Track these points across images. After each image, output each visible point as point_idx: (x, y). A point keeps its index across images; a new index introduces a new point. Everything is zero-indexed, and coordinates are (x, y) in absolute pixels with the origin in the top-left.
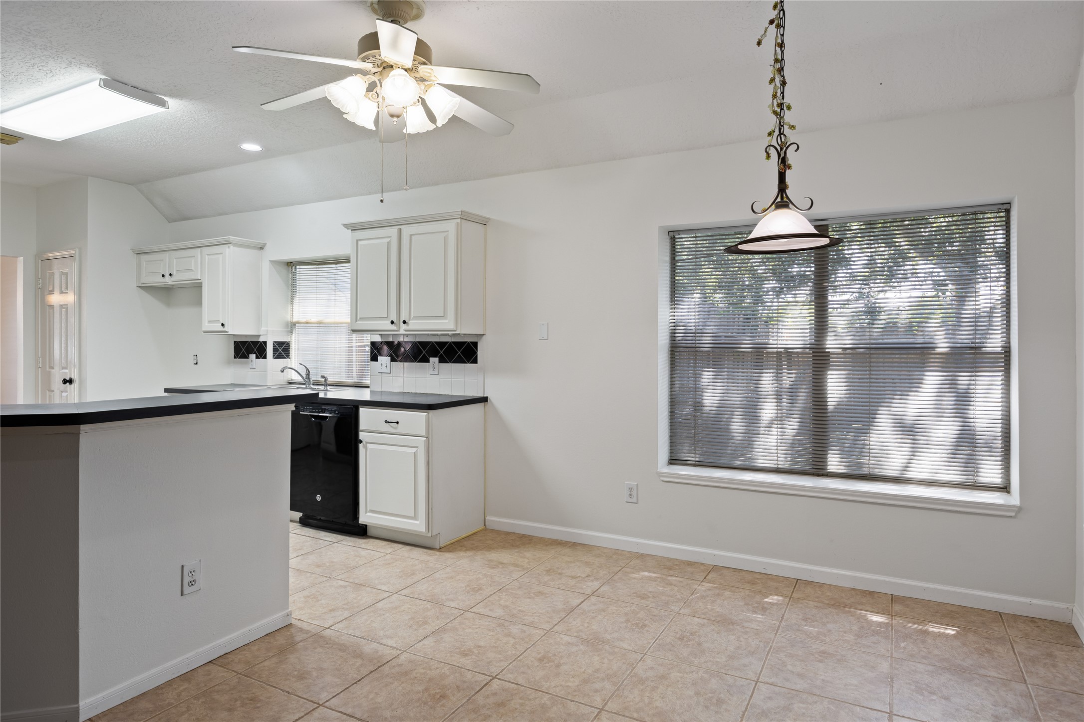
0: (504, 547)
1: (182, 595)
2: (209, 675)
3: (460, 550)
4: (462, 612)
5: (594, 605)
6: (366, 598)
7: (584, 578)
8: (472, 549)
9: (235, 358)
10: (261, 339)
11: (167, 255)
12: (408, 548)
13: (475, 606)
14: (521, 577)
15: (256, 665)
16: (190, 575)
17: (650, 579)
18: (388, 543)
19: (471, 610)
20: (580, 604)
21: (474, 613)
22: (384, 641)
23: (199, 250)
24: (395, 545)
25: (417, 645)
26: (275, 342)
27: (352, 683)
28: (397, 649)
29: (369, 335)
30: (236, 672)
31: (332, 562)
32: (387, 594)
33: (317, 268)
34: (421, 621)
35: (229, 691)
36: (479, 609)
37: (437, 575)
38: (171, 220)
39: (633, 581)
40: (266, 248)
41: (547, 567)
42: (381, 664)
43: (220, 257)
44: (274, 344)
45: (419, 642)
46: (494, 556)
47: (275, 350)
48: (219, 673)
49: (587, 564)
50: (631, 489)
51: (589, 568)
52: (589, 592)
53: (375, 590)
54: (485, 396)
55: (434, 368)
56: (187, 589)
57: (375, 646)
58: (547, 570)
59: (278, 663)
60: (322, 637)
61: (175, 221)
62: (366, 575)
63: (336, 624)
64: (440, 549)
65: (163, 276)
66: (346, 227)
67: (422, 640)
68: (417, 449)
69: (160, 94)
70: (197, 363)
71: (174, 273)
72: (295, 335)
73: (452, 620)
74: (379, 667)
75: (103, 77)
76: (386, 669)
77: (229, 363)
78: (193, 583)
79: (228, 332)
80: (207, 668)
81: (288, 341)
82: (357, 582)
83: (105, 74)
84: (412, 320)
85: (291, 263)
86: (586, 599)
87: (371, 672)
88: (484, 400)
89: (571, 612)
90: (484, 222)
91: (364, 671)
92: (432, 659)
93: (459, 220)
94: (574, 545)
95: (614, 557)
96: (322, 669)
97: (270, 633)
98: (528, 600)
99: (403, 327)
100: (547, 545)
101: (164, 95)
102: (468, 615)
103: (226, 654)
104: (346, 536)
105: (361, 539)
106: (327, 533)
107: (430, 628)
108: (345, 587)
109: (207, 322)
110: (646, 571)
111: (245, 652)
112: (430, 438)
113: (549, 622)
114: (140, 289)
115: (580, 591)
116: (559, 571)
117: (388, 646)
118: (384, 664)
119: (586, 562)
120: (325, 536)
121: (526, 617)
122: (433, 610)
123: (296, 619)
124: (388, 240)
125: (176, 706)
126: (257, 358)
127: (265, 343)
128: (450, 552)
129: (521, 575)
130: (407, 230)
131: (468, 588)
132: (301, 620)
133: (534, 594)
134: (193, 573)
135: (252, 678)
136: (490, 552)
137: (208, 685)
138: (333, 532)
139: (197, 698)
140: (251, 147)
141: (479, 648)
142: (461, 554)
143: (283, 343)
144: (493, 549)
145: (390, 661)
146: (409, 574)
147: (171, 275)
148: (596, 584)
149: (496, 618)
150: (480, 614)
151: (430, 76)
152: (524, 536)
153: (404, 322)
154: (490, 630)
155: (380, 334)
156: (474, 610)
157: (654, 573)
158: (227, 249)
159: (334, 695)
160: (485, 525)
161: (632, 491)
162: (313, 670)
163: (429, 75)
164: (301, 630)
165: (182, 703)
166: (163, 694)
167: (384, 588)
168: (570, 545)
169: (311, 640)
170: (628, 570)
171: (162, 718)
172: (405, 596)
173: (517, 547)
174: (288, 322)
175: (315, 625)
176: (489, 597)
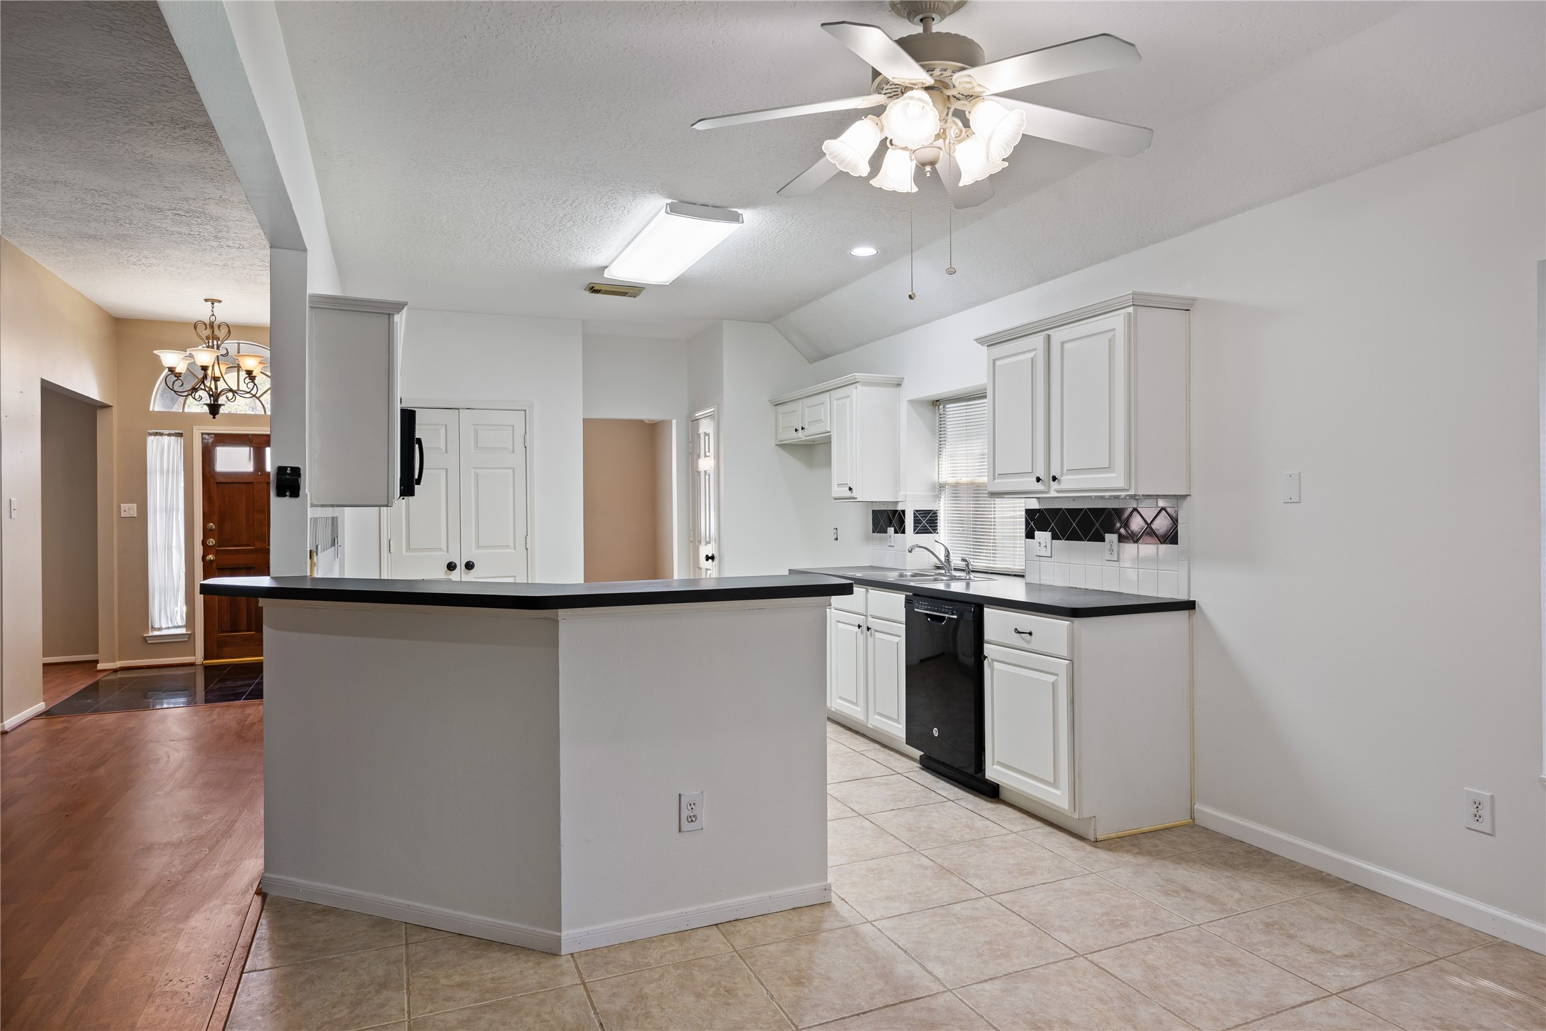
0: (1208, 863)
1: (680, 832)
2: (705, 941)
3: (1128, 852)
4: (1073, 954)
5: (1331, 1015)
6: (943, 892)
7: (1338, 957)
8: (1150, 853)
9: (873, 532)
10: (900, 508)
11: (799, 404)
12: (1048, 829)
13: (1101, 950)
14: (1211, 924)
15: (758, 946)
16: (689, 808)
17: (1495, 998)
18: (1022, 815)
19: (1089, 957)
20: (1300, 1005)
21: (1092, 962)
22: (929, 966)
23: (828, 394)
24: (1031, 821)
25: (974, 986)
26: (917, 511)
27: (853, 1013)
28: (941, 983)
29: (1023, 500)
30: (734, 948)
31: (930, 828)
32: (976, 894)
33: (966, 405)
34: (1000, 950)
35: (713, 970)
36: (1104, 959)
37: (1067, 884)
38: (812, 360)
39: (1450, 992)
40: (905, 383)
41: (1272, 918)
42: (905, 999)
43: (848, 401)
44: (914, 514)
45: (979, 983)
46: (1181, 874)
47: (917, 521)
48: (717, 941)
49: (1361, 932)
50: (1478, 805)
51: (1361, 941)
52: (1334, 986)
53: (962, 884)
54: (1191, 599)
55: (1111, 550)
56: (686, 826)
57: (914, 968)
58: (1268, 923)
59: (784, 951)
60: (857, 934)
61: (815, 360)
62: (964, 858)
63: (884, 919)
64: (1096, 843)
65: (796, 430)
66: (979, 343)
67: (986, 981)
68: (1057, 677)
69: (732, 207)
70: (837, 539)
71: (806, 426)
72: (945, 500)
73: (1049, 964)
74: (901, 1002)
75: (669, 201)
76: (909, 1009)
77: (868, 539)
78: (694, 819)
79: (856, 498)
80: (709, 931)
81: (934, 509)
82: (946, 864)
83: (670, 198)
84: (1066, 475)
85: (938, 401)
86: (1318, 999)
87: (887, 1006)
88: (1189, 606)
89: (1272, 1015)
90: (1185, 307)
91: (879, 1001)
92: (982, 1017)
93: (1131, 310)
94: (1349, 889)
95: (1431, 932)
96: (828, 978)
97: (799, 908)
98: (1200, 968)
99: (1054, 485)
100: (1293, 877)
101: (736, 207)
102: (1081, 962)
103: (737, 920)
104: (971, 794)
105: (989, 801)
106: (947, 784)
107: (1007, 967)
108: (925, 868)
109: (836, 485)
110: (1494, 980)
111: (757, 925)
112: (1075, 661)
113: (1218, 1020)
114: (779, 449)
115: (1316, 980)
116: (1292, 932)
117: (931, 974)
118: (910, 1001)
119: (1360, 928)
120: (943, 788)
121: (1178, 998)
122: (1029, 938)
123: (840, 897)
124: (1031, 355)
125: (652, 969)
126: (896, 532)
127: (903, 512)
128: (1110, 850)
129: (1213, 919)
130: (1058, 336)
131: (1105, 918)
132: (845, 901)
133: (1217, 961)
134: (693, 807)
135: (745, 962)
136: (1178, 866)
137: (697, 954)
138: (957, 784)
139: (676, 967)
140: (864, 251)
141: (1065, 1025)
142: (1126, 859)
143: (928, 512)
144: (1187, 861)
145: (922, 998)
146: (1026, 871)
147: (803, 428)
148: (1358, 976)
149: (1123, 982)
150: (1100, 968)
151: (973, 87)
152: (1258, 851)
153: (1054, 479)
154: (1100, 1000)
155: (1037, 498)
156: (1095, 957)
157: (1513, 988)
158: (854, 391)
159: (822, 1022)
160: (1192, 818)
161: (1480, 807)
162: (818, 976)
163: (970, 86)
164: (837, 914)
165: (660, 967)
166: (649, 948)
167: (977, 883)
168: (1343, 887)
169: (840, 932)
170: (1451, 967)
171: (631, 978)
172: (1001, 904)
173: (1234, 867)
174: (934, 483)
175: (858, 912)
176: (1132, 942)
